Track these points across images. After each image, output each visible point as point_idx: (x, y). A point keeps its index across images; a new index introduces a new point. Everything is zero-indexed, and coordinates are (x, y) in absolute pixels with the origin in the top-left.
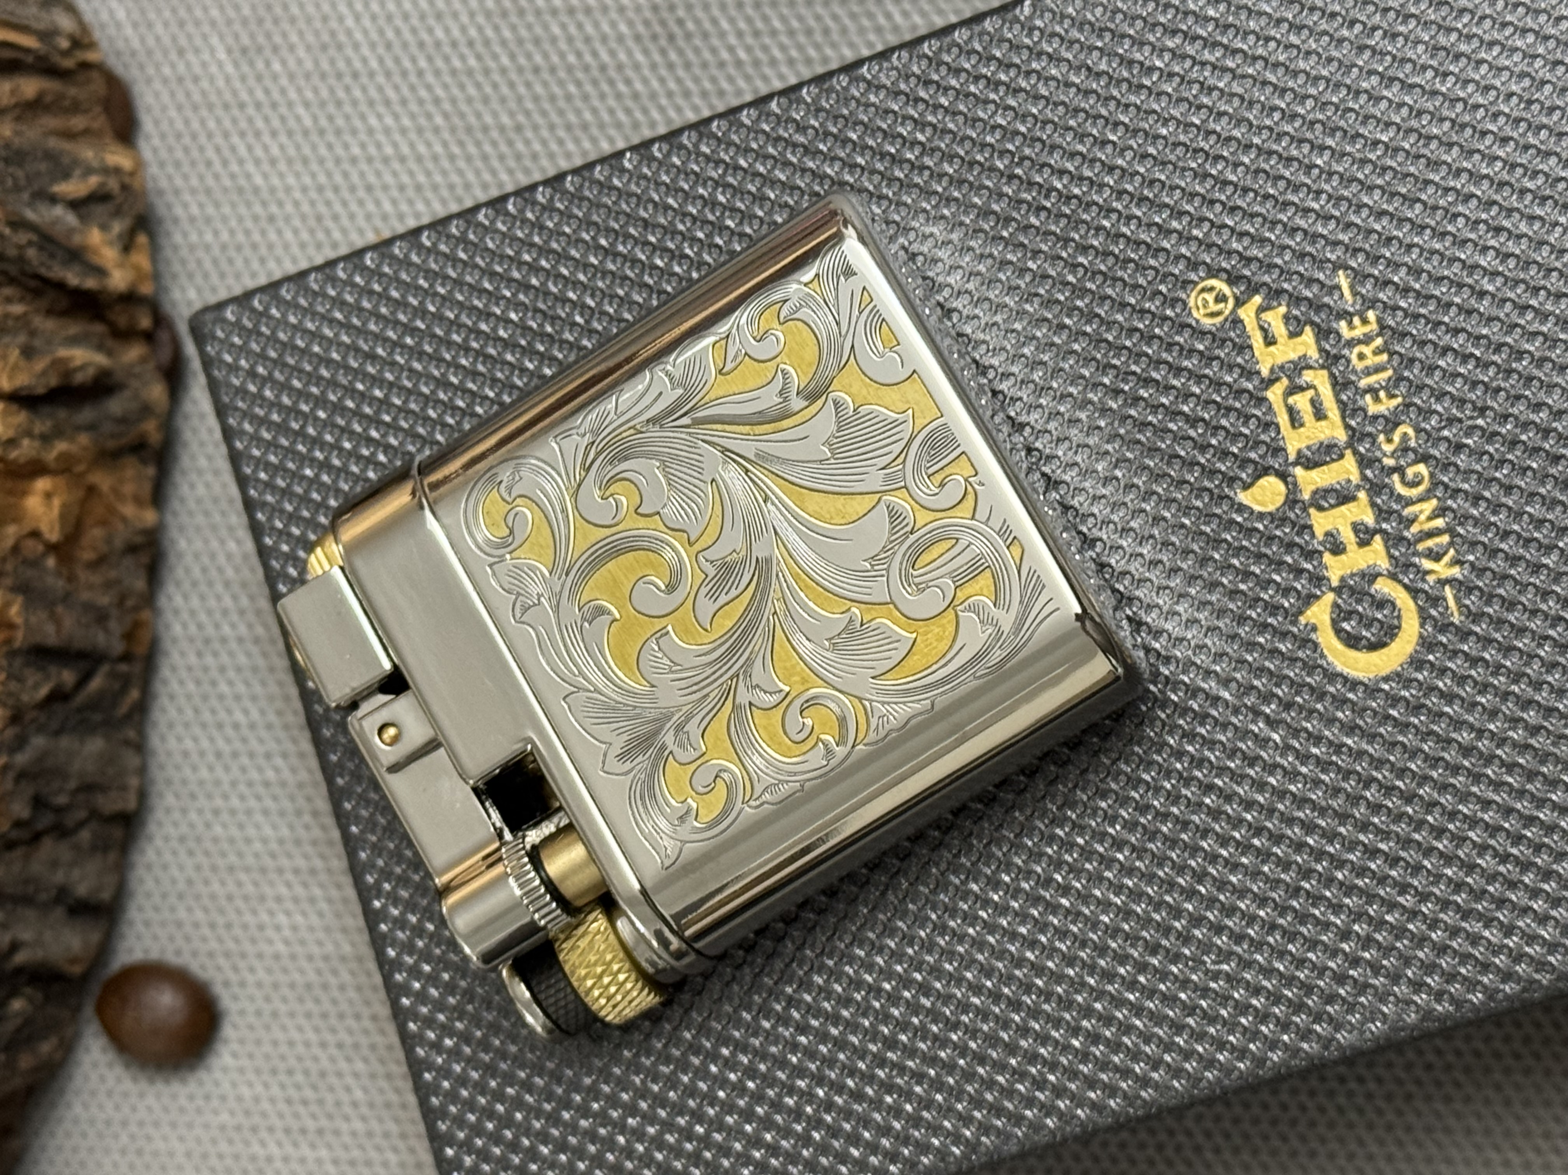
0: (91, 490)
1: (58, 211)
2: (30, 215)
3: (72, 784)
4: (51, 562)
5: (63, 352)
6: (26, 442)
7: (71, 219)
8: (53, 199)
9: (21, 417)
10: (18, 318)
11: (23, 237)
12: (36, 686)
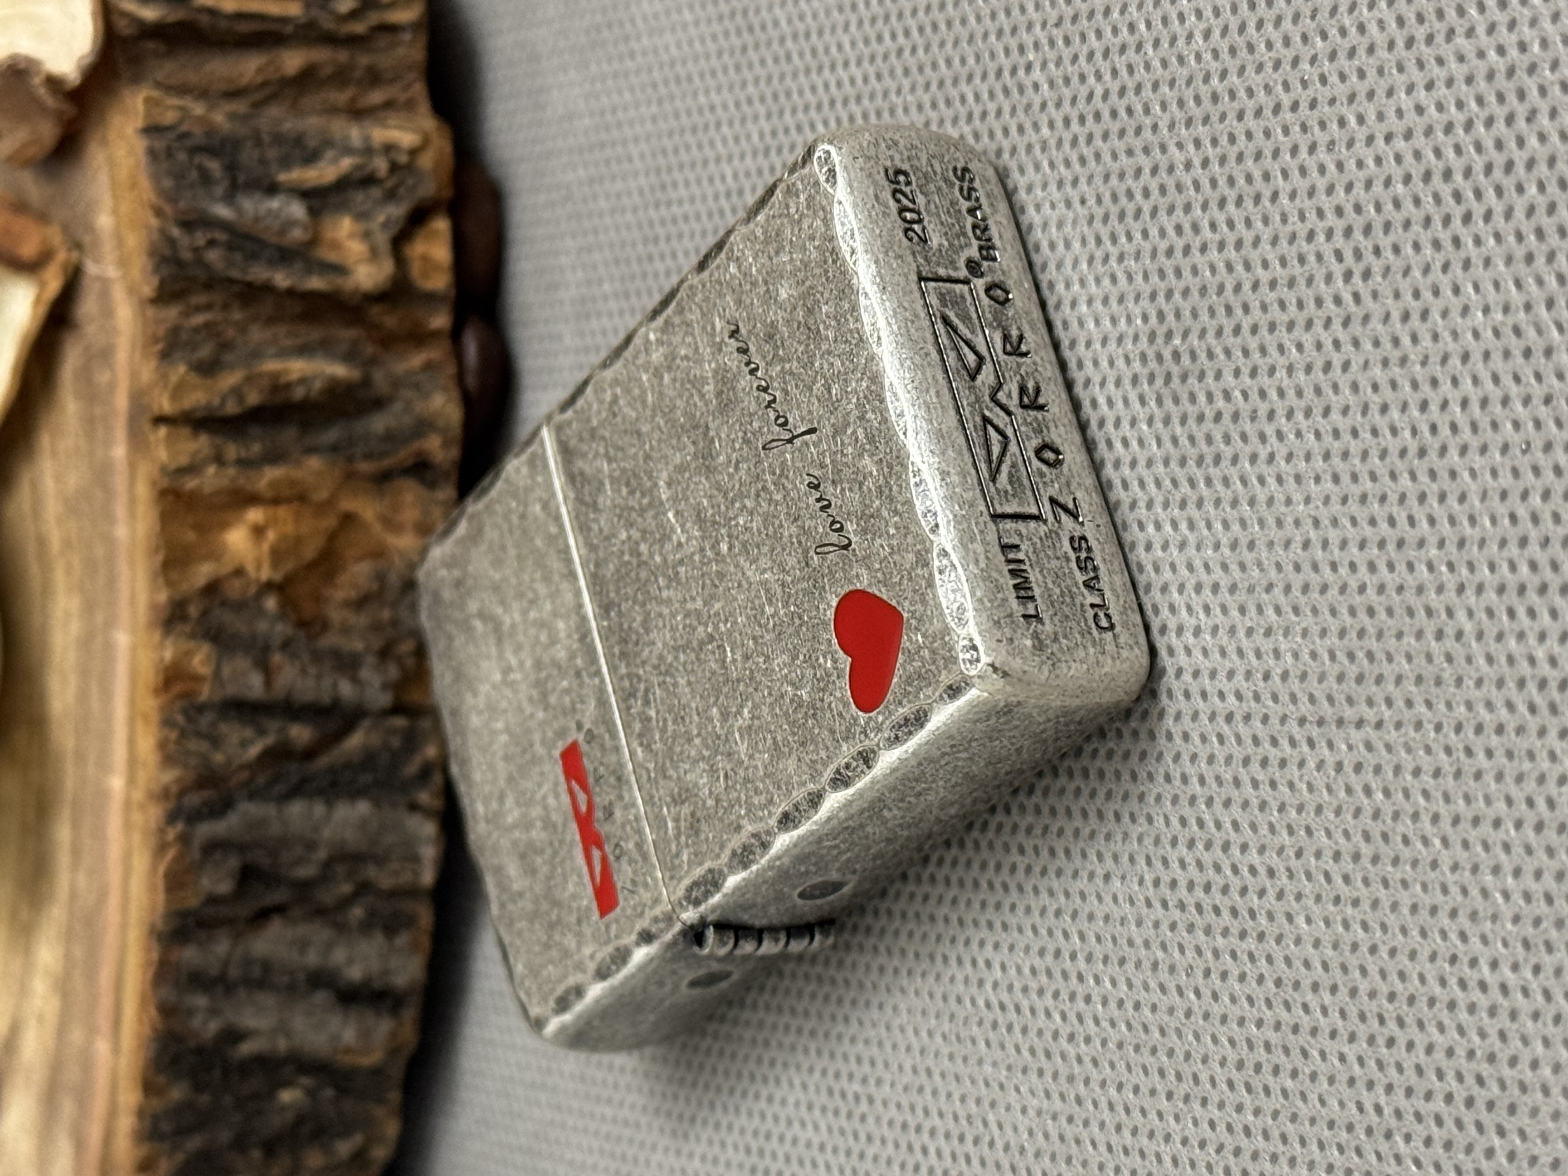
0: (348, 519)
1: (275, 203)
2: (223, 211)
3: (322, 854)
4: (271, 603)
5: (271, 366)
6: (211, 470)
7: (297, 210)
8: (272, 189)
9: (203, 443)
10: (196, 330)
11: (200, 238)
12: (244, 744)
